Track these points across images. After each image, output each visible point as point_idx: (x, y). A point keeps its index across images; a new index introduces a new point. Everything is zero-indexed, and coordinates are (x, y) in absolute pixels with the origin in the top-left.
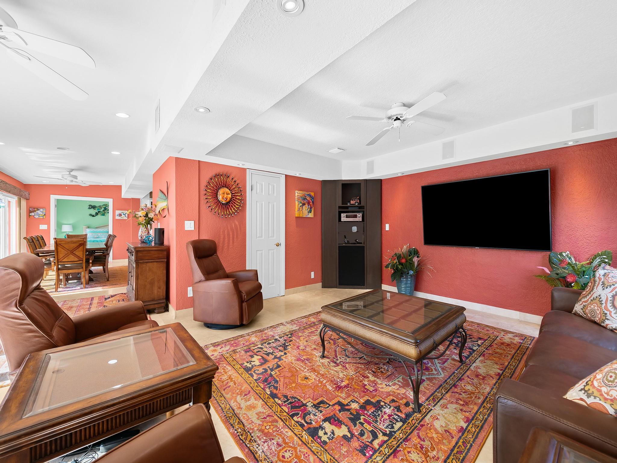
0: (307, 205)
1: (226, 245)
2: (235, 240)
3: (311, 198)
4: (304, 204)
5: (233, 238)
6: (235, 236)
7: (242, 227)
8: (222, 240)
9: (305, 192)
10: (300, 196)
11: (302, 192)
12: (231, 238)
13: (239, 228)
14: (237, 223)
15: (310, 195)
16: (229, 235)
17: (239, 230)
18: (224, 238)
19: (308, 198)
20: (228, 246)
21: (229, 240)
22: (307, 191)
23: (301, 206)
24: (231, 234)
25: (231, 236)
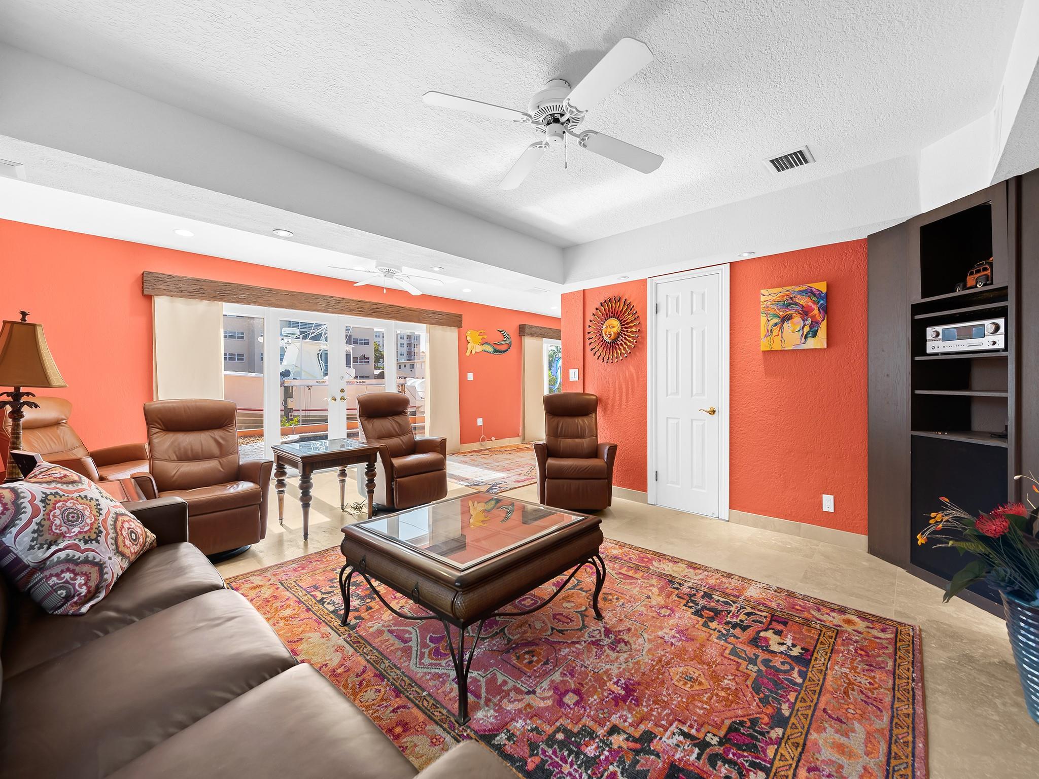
0: (797, 319)
1: (618, 402)
2: (630, 396)
3: (815, 299)
4: (786, 319)
5: (627, 394)
6: (630, 391)
7: (640, 376)
8: (611, 395)
9: (789, 288)
10: (773, 300)
11: (780, 289)
12: (624, 394)
13: (635, 378)
14: (633, 370)
15: (810, 293)
16: (621, 388)
17: (636, 381)
18: (614, 392)
19: (803, 301)
20: (620, 405)
21: (621, 396)
22: (798, 285)
23: (776, 324)
24: (624, 386)
25: (624, 390)
